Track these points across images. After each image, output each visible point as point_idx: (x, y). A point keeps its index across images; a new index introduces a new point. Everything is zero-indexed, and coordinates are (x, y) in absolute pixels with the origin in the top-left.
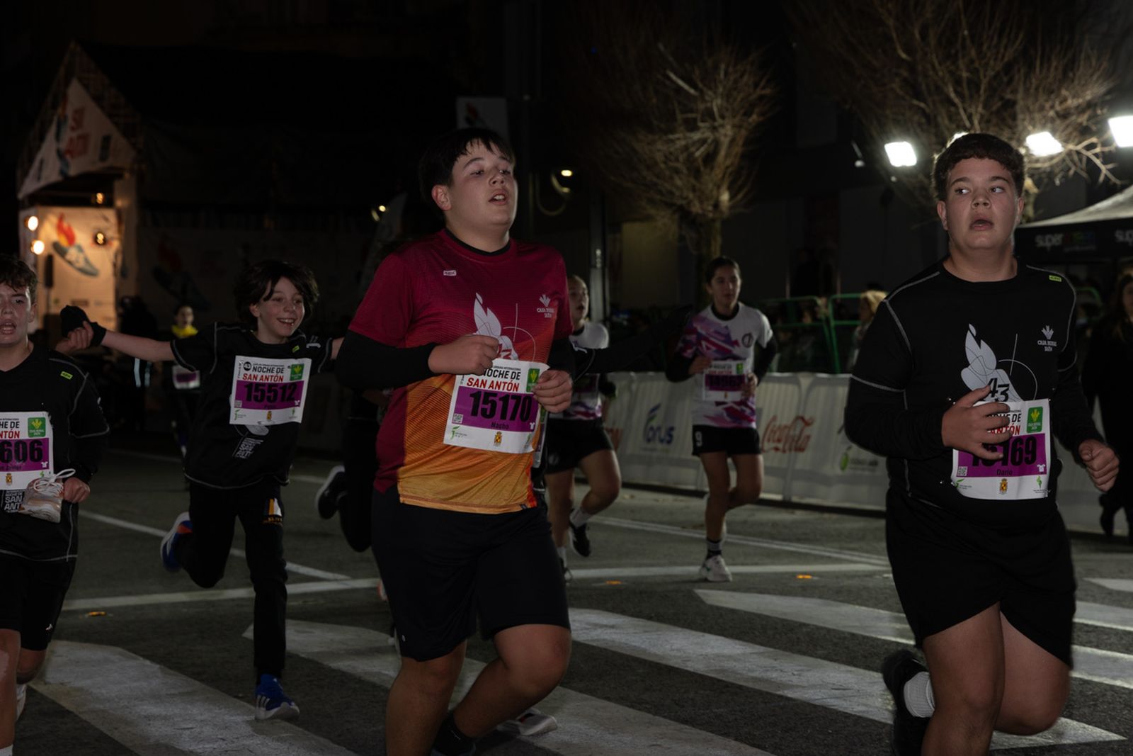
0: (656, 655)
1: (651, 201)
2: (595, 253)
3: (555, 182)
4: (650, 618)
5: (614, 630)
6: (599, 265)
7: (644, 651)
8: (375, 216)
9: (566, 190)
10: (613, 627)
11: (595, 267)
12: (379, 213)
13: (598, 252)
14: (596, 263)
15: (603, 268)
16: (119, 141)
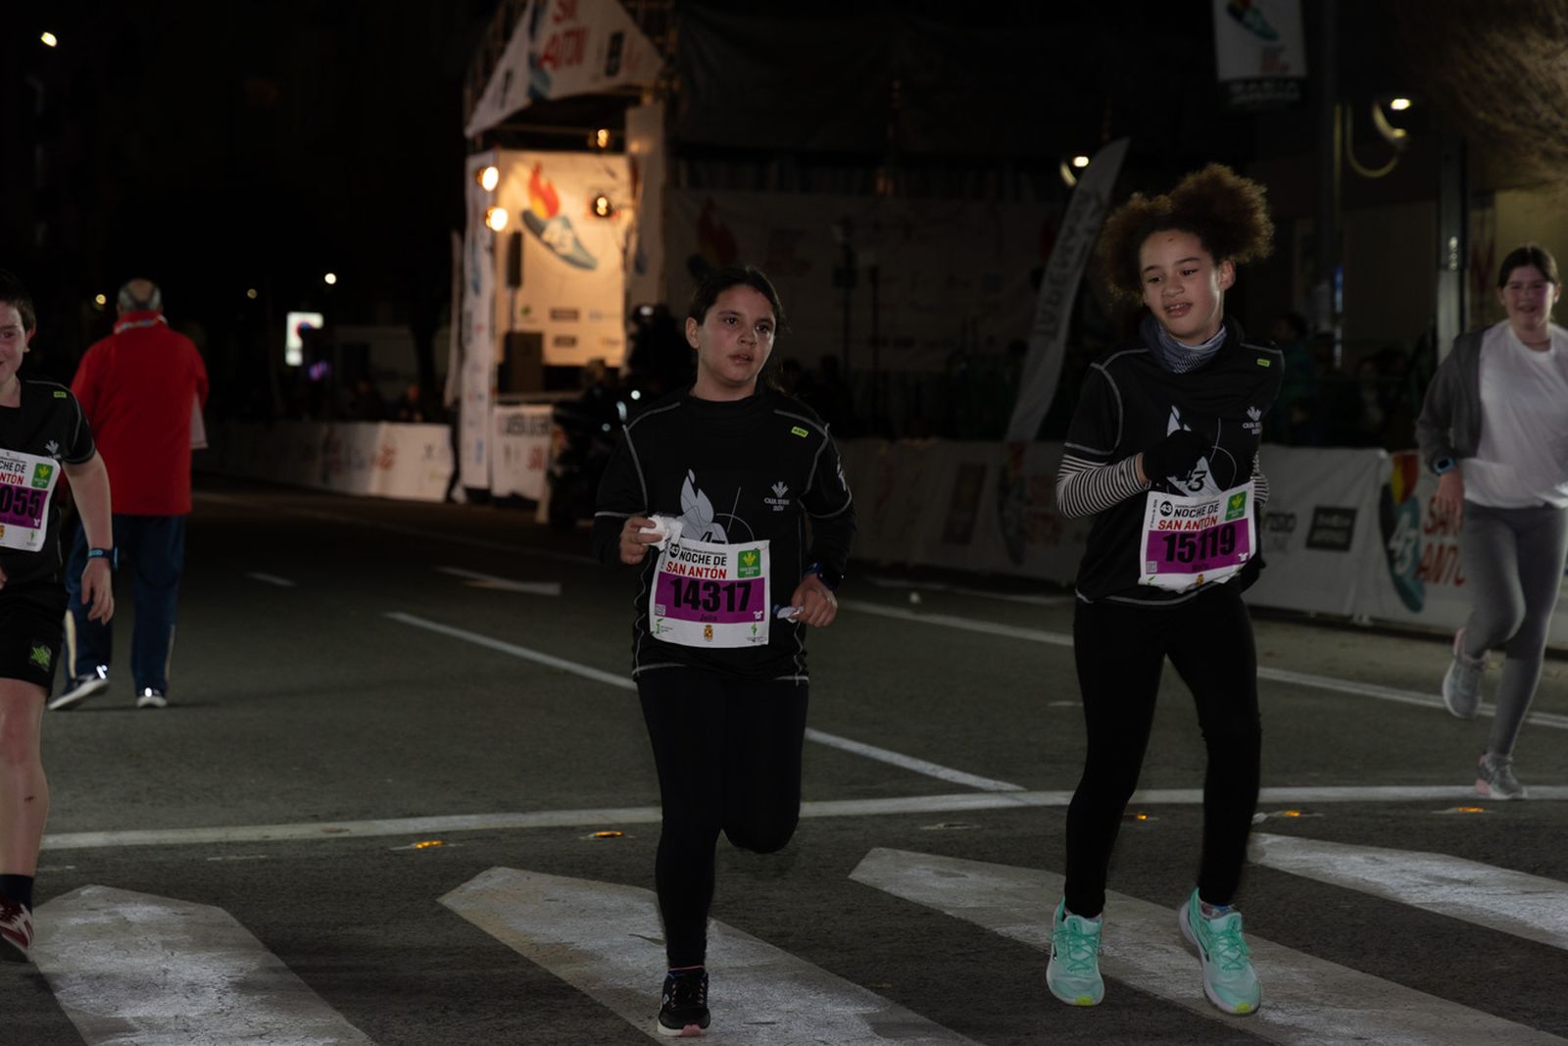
0: (1542, 931)
1: (1548, 155)
2: (1448, 247)
3: (1380, 119)
4: (1533, 871)
5: (1468, 889)
6: (1454, 265)
7: (1523, 925)
8: (1067, 175)
9: (1399, 133)
10: (1469, 883)
11: (1446, 267)
12: (1076, 171)
13: (1454, 242)
14: (1449, 262)
15: (1461, 269)
16: (637, 43)
